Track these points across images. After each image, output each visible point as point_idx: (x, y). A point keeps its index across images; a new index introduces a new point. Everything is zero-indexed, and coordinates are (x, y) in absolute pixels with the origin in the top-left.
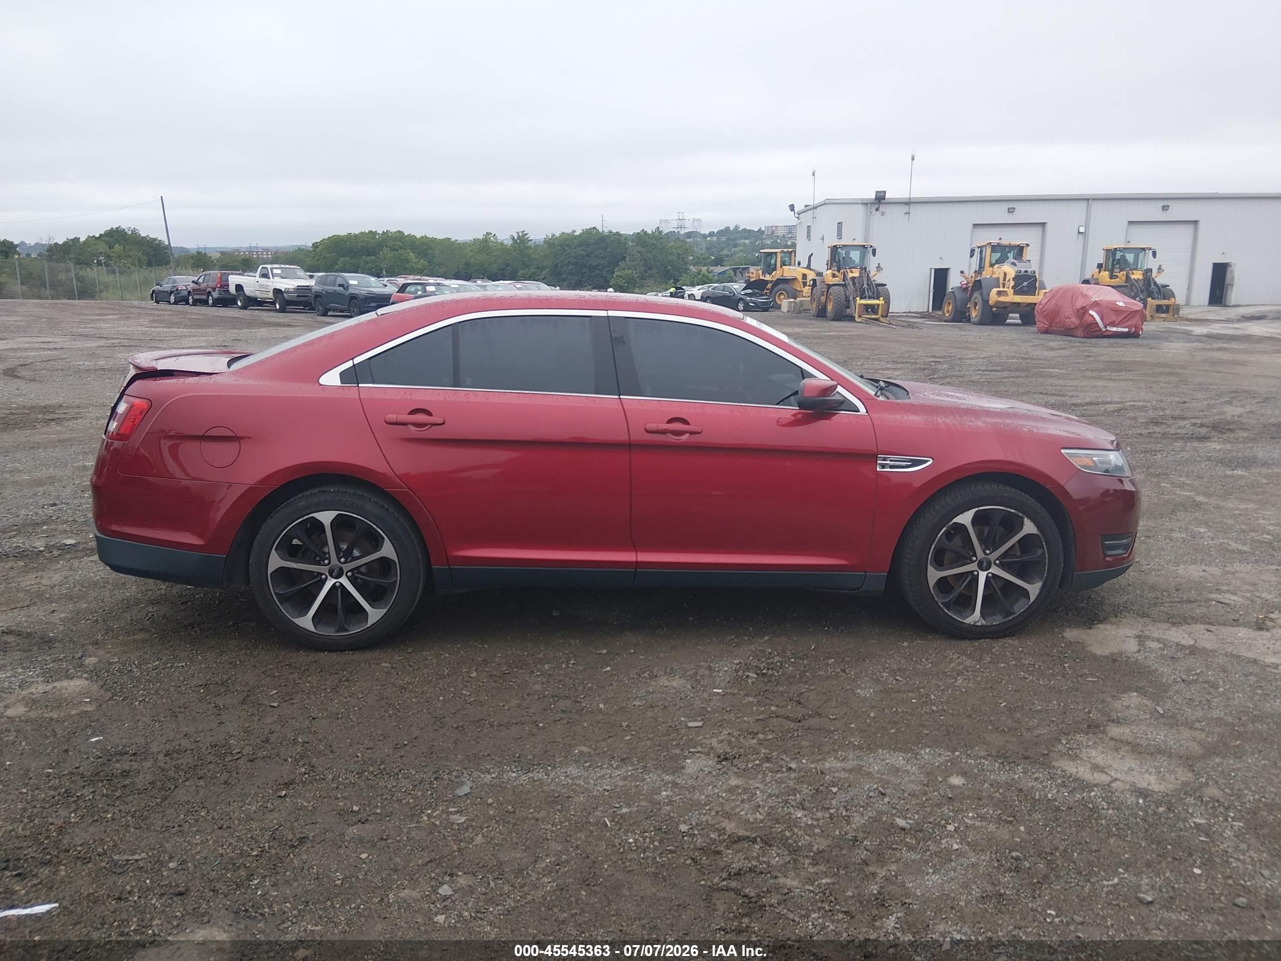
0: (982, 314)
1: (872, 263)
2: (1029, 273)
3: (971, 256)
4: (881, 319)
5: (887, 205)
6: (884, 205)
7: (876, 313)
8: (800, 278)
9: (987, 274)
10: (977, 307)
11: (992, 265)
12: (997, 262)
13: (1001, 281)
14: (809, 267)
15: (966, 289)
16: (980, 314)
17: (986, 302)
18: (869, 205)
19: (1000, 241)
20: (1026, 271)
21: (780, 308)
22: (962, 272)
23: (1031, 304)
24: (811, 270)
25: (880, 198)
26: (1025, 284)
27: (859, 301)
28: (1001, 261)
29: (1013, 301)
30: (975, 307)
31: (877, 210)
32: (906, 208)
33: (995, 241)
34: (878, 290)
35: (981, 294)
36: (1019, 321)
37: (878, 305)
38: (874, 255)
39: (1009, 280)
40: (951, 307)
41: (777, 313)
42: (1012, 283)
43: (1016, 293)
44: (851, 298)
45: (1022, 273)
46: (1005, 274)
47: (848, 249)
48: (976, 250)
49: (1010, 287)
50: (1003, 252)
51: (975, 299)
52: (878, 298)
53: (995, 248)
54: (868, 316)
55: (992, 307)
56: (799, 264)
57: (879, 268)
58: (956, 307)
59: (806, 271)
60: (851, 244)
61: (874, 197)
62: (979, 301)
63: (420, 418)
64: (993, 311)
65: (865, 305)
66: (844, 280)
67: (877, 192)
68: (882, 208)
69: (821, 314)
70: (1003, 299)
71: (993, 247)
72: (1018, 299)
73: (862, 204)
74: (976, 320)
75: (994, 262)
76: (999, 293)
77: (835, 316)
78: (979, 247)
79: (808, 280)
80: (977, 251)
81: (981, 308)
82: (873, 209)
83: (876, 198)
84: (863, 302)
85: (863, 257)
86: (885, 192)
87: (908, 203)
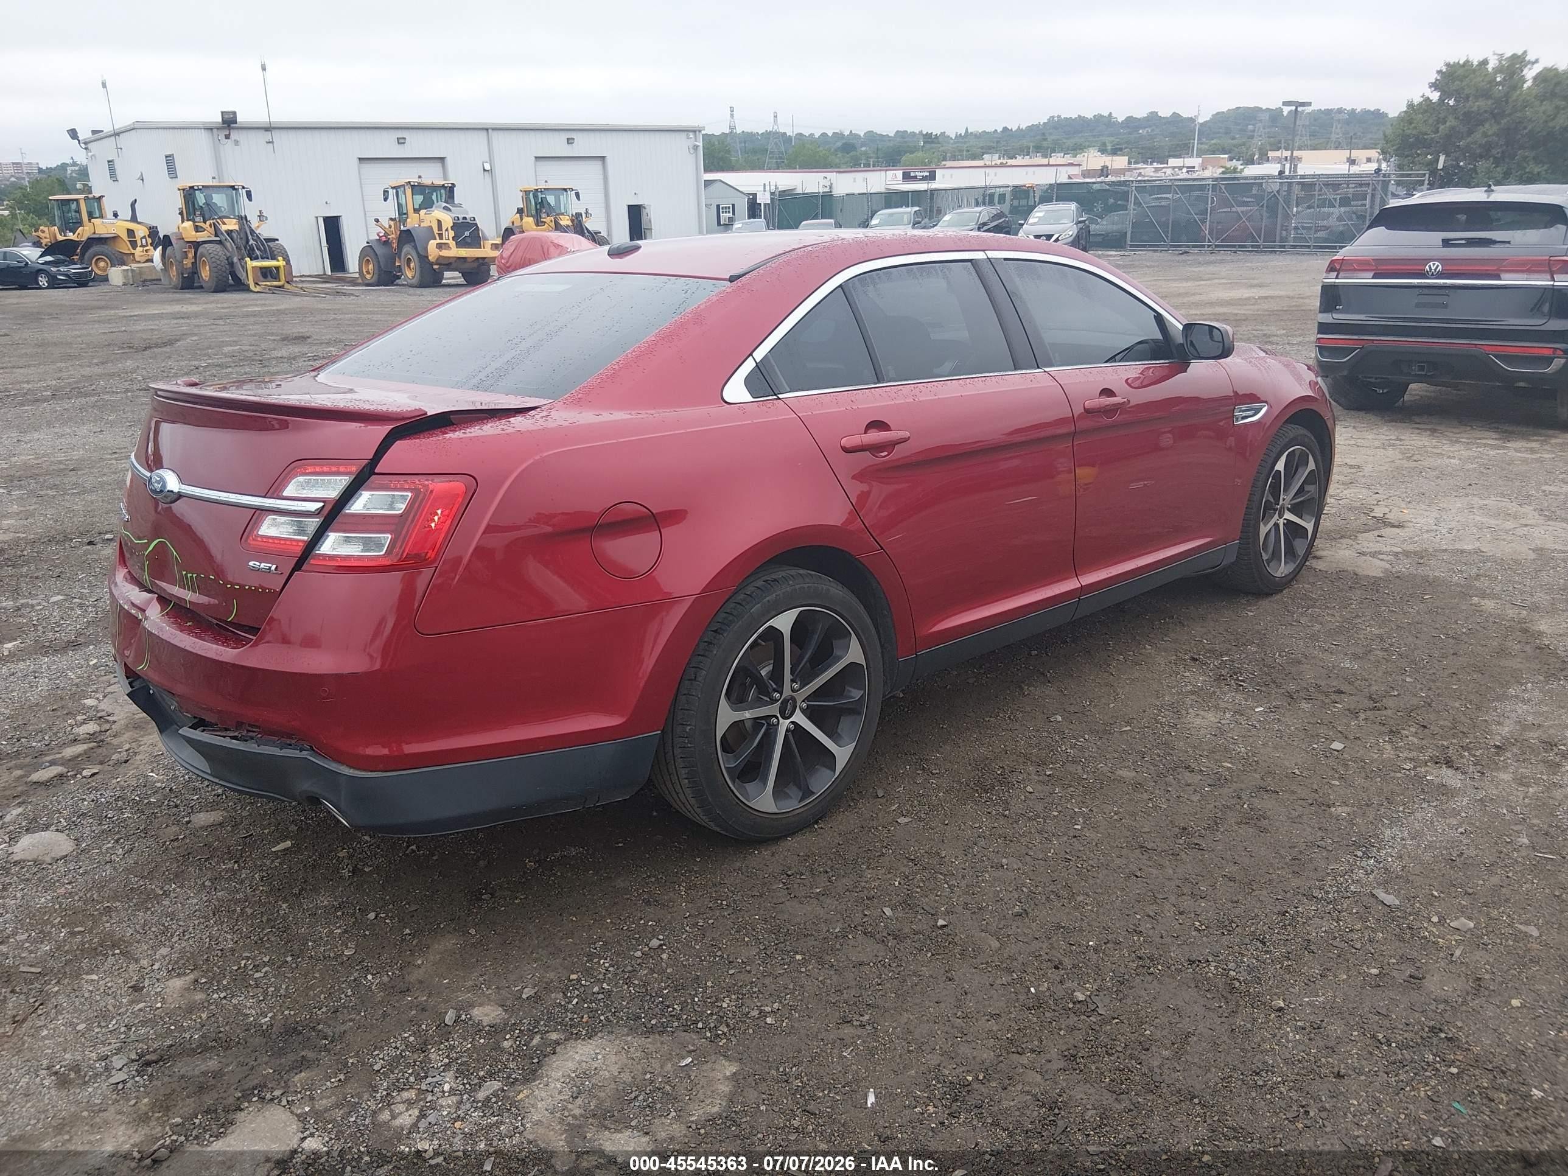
0: (422, 272)
1: (250, 210)
2: (468, 221)
3: (386, 199)
4: (287, 286)
5: (240, 131)
6: (236, 131)
7: (276, 278)
8: (124, 235)
9: (412, 222)
10: (412, 265)
11: (416, 211)
12: (421, 207)
13: (436, 231)
14: (134, 219)
15: (387, 243)
16: (417, 275)
17: (423, 258)
18: (215, 130)
19: (420, 180)
20: (465, 218)
21: (108, 280)
22: (377, 221)
23: (478, 258)
24: (139, 223)
25: (229, 122)
26: (467, 234)
27: (251, 264)
28: (427, 204)
29: (458, 256)
30: (409, 266)
31: (227, 137)
32: (268, 136)
33: (415, 180)
34: (268, 248)
35: (415, 247)
36: (462, 281)
37: (277, 268)
38: (250, 200)
39: (447, 230)
40: (371, 266)
41: (103, 288)
42: (452, 234)
43: (459, 245)
44: (235, 260)
45: (461, 220)
46: (439, 222)
47: (207, 192)
48: (390, 191)
49: (451, 238)
50: (428, 195)
51: (406, 255)
52: (274, 258)
53: (418, 188)
54: (268, 283)
55: (432, 264)
56: (116, 215)
57: (261, 216)
58: (379, 267)
59: (132, 226)
60: (211, 184)
61: (220, 120)
62: (413, 256)
63: (875, 436)
64: (434, 270)
65: (261, 268)
66: (216, 236)
67: (222, 113)
68: (234, 135)
69: (189, 283)
70: (445, 253)
71: (413, 187)
72: (463, 252)
73: (206, 129)
74: (415, 281)
75: (417, 207)
76: (440, 246)
77: (216, 286)
78: (393, 188)
79: (138, 239)
80: (392, 193)
81: (418, 264)
82: (222, 137)
83: (224, 122)
84: (256, 263)
85: (233, 203)
86: (234, 113)
87: (269, 128)
